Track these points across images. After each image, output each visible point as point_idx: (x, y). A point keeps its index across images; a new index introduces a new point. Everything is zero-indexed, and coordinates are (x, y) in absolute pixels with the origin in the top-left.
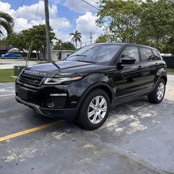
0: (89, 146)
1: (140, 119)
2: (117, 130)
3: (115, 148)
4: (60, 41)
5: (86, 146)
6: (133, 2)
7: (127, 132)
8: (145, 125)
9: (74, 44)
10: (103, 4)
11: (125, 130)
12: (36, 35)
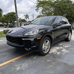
0: (49, 60)
1: (65, 48)
2: (58, 53)
3: (60, 60)
4: (20, 19)
5: (48, 61)
6: (50, 1)
7: (62, 54)
8: (68, 51)
10: (38, 2)
12: (10, 17)
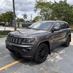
0: (42, 69)
2: (51, 60)
4: (18, 18)
6: (49, 3)
7: (56, 61)
8: (62, 57)
9: (24, 19)
10: (37, 3)
11: (55, 60)
12: (8, 16)
